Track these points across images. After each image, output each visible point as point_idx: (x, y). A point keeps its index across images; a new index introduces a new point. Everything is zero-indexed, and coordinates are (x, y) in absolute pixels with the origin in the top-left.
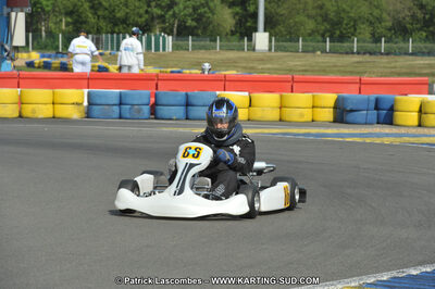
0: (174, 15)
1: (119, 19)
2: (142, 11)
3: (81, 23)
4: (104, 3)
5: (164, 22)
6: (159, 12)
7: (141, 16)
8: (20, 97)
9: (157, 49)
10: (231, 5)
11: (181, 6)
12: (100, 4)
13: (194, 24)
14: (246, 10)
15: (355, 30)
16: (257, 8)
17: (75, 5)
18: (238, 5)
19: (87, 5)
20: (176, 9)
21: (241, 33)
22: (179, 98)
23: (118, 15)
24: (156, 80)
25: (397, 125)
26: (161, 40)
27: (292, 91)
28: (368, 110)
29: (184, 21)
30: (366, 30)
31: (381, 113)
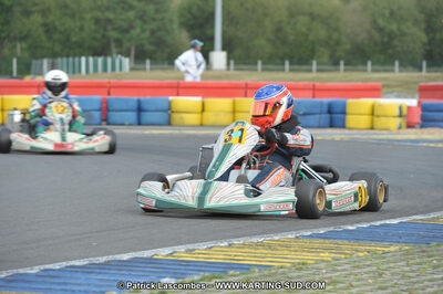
0: (131, 39)
1: (74, 43)
2: (98, 36)
3: (36, 48)
5: (121, 46)
6: (116, 35)
7: (97, 41)
9: (113, 69)
11: (138, 30)
12: (55, 28)
13: (152, 48)
15: (314, 53)
17: (29, 30)
19: (41, 30)
20: (133, 33)
22: (131, 104)
23: (74, 39)
24: (109, 88)
25: (350, 129)
26: (117, 62)
27: (246, 96)
28: (321, 113)
29: (142, 45)
30: (325, 53)
31: (335, 117)
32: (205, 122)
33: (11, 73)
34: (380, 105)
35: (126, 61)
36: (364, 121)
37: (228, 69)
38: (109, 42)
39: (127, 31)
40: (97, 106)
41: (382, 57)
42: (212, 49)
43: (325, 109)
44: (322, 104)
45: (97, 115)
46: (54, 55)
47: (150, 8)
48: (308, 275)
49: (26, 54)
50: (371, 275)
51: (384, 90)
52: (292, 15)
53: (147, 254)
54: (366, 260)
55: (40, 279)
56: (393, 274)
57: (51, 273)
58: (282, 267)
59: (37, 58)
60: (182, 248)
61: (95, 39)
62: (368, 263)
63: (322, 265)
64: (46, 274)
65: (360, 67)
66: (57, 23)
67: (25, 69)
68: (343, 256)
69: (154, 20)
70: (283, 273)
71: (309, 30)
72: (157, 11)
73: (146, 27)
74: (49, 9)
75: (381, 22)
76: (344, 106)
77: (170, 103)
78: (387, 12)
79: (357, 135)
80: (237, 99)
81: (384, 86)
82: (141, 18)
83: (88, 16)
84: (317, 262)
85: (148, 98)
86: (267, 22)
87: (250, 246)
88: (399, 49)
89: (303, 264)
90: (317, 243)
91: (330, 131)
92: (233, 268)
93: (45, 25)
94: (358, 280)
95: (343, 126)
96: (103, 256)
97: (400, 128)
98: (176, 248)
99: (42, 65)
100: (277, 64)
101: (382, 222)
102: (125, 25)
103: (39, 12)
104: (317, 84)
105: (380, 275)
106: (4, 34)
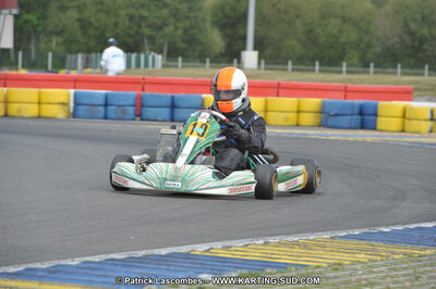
2: (132, 32)
3: (71, 43)
4: (97, 24)
5: (154, 44)
6: (149, 32)
7: (131, 37)
8: (6, 96)
9: (146, 65)
11: (171, 28)
12: (90, 23)
13: (182, 45)
14: (236, 33)
15: (344, 54)
17: (65, 26)
18: (228, 28)
19: (76, 24)
20: (166, 30)
22: (165, 100)
24: (143, 84)
25: (381, 131)
26: (150, 58)
27: (278, 95)
28: (352, 115)
29: (174, 43)
30: (355, 55)
31: (365, 119)
33: (46, 67)
34: (412, 108)
35: (159, 58)
36: (395, 124)
37: (259, 68)
38: (142, 39)
39: (161, 28)
40: (132, 102)
41: (413, 61)
42: (244, 49)
43: (357, 111)
44: (353, 105)
45: (131, 110)
46: (88, 51)
47: (184, 7)
48: (345, 276)
49: (61, 49)
50: (408, 278)
51: (415, 93)
52: (323, 17)
53: (185, 249)
54: (403, 262)
55: (82, 271)
56: (429, 278)
57: (92, 265)
58: (318, 267)
59: (71, 53)
60: (218, 245)
61: (129, 35)
62: (405, 266)
63: (359, 266)
64: (88, 266)
65: (390, 70)
66: (92, 19)
67: (60, 63)
68: (379, 258)
69: (187, 18)
70: (320, 273)
71: (341, 32)
72: (190, 9)
73: (179, 25)
74: (85, 5)
75: (413, 26)
76: (376, 108)
77: (203, 100)
78: (419, 16)
79: (389, 138)
80: (270, 98)
81: (415, 89)
82: (174, 16)
83: (123, 13)
84: (353, 263)
85: (182, 94)
86: (299, 23)
87: (285, 245)
88: (429, 53)
89: (340, 264)
90: (353, 244)
91: (361, 132)
92: (270, 267)
93: (80, 20)
94: (396, 283)
95: (374, 128)
97: (431, 131)
98: (214, 245)
99: (76, 60)
100: (307, 65)
101: (417, 225)
102: (158, 22)
103: (75, 7)
104: (349, 85)
105: (417, 278)
106: (40, 29)
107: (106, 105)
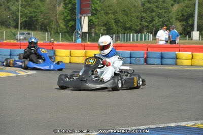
0: (153, 26)
1: (127, 27)
2: (138, 24)
3: (110, 29)
4: (121, 20)
5: (148, 29)
6: (146, 24)
7: (138, 26)
9: (145, 39)
10: (181, 21)
11: (157, 21)
12: (119, 20)
14: (188, 23)
16: (193, 22)
17: (108, 21)
18: (184, 21)
19: (113, 21)
20: (154, 22)
21: (185, 34)
22: (158, 55)
23: (128, 25)
24: (147, 47)
26: (147, 36)
29: (158, 29)
32: (193, 64)
35: (151, 36)
37: (200, 40)
38: (143, 28)
40: (142, 56)
42: (193, 30)
45: (142, 60)
46: (118, 33)
47: (163, 11)
49: (105, 32)
53: (183, 124)
59: (110, 34)
60: (199, 122)
66: (120, 18)
69: (164, 17)
72: (165, 12)
74: (117, 12)
77: (176, 55)
82: (158, 16)
83: (133, 15)
85: (166, 52)
93: (115, 19)
96: (162, 124)
102: (150, 19)
103: (112, 13)
106: (97, 23)
107: (131, 57)
